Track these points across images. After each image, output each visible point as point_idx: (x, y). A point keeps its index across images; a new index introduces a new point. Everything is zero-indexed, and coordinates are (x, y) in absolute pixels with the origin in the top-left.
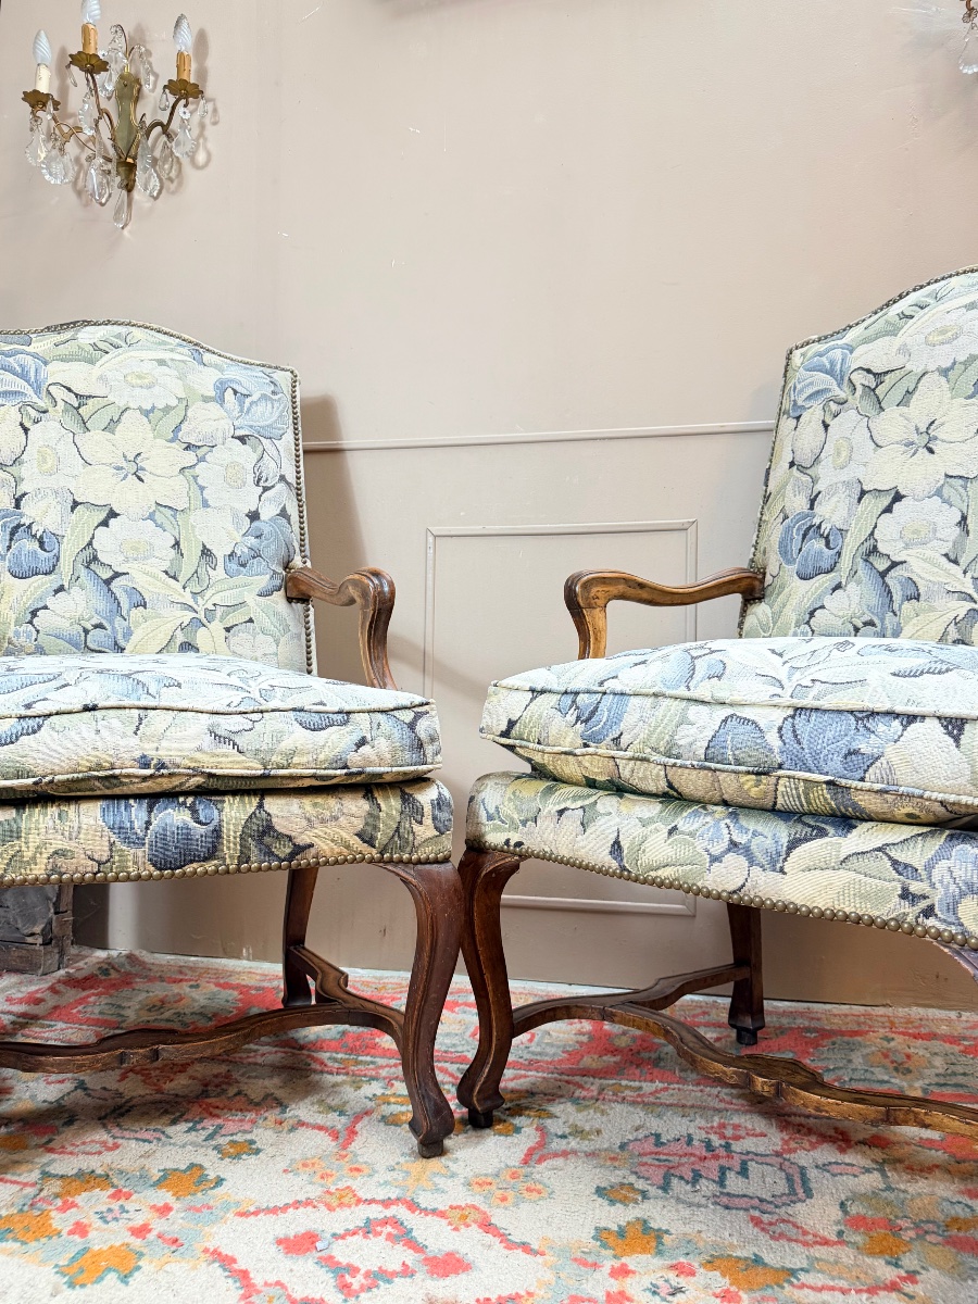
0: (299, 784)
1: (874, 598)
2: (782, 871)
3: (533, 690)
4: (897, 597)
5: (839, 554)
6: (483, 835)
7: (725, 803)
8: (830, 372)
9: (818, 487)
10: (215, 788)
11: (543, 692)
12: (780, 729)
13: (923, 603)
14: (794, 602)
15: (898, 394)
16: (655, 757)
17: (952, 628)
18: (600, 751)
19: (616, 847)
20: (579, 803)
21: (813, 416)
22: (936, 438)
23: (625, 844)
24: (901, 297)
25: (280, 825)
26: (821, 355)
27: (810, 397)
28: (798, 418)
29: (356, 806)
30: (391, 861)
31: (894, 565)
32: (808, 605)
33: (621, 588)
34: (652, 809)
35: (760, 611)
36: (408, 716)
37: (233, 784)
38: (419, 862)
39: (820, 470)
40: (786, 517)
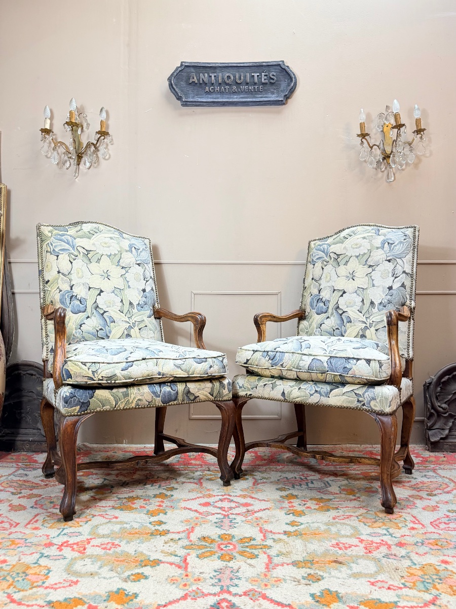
0: (196, 379)
1: (339, 322)
2: (329, 397)
3: (253, 351)
4: (345, 321)
5: (328, 308)
6: (238, 393)
7: (312, 381)
8: (323, 252)
9: (321, 287)
10: (176, 380)
11: (257, 351)
12: (327, 362)
13: (352, 324)
14: (315, 321)
15: (344, 261)
16: (294, 369)
17: (360, 331)
18: (277, 368)
19: (283, 394)
20: (270, 382)
21: (319, 265)
22: (355, 276)
23: (286, 392)
24: (343, 230)
25: (191, 391)
26: (320, 246)
27: (317, 259)
28: (314, 265)
29: (208, 385)
30: (217, 400)
31: (344, 312)
32: (319, 322)
33: (270, 318)
34: (293, 383)
35: (304, 323)
36: (221, 359)
37: (180, 379)
38: (224, 401)
39: (321, 282)
40: (312, 295)
